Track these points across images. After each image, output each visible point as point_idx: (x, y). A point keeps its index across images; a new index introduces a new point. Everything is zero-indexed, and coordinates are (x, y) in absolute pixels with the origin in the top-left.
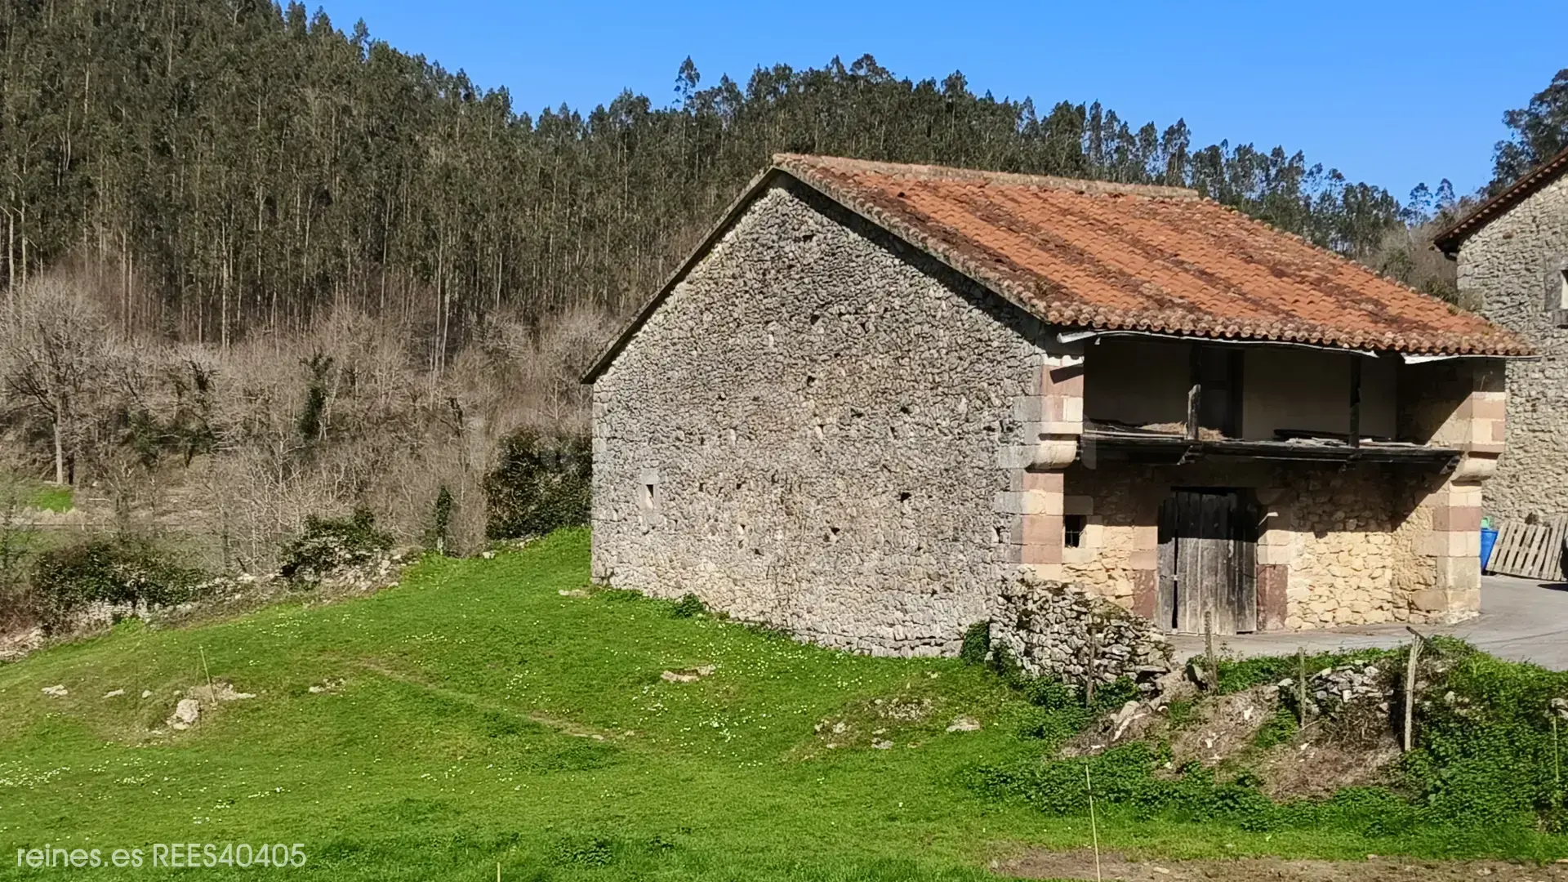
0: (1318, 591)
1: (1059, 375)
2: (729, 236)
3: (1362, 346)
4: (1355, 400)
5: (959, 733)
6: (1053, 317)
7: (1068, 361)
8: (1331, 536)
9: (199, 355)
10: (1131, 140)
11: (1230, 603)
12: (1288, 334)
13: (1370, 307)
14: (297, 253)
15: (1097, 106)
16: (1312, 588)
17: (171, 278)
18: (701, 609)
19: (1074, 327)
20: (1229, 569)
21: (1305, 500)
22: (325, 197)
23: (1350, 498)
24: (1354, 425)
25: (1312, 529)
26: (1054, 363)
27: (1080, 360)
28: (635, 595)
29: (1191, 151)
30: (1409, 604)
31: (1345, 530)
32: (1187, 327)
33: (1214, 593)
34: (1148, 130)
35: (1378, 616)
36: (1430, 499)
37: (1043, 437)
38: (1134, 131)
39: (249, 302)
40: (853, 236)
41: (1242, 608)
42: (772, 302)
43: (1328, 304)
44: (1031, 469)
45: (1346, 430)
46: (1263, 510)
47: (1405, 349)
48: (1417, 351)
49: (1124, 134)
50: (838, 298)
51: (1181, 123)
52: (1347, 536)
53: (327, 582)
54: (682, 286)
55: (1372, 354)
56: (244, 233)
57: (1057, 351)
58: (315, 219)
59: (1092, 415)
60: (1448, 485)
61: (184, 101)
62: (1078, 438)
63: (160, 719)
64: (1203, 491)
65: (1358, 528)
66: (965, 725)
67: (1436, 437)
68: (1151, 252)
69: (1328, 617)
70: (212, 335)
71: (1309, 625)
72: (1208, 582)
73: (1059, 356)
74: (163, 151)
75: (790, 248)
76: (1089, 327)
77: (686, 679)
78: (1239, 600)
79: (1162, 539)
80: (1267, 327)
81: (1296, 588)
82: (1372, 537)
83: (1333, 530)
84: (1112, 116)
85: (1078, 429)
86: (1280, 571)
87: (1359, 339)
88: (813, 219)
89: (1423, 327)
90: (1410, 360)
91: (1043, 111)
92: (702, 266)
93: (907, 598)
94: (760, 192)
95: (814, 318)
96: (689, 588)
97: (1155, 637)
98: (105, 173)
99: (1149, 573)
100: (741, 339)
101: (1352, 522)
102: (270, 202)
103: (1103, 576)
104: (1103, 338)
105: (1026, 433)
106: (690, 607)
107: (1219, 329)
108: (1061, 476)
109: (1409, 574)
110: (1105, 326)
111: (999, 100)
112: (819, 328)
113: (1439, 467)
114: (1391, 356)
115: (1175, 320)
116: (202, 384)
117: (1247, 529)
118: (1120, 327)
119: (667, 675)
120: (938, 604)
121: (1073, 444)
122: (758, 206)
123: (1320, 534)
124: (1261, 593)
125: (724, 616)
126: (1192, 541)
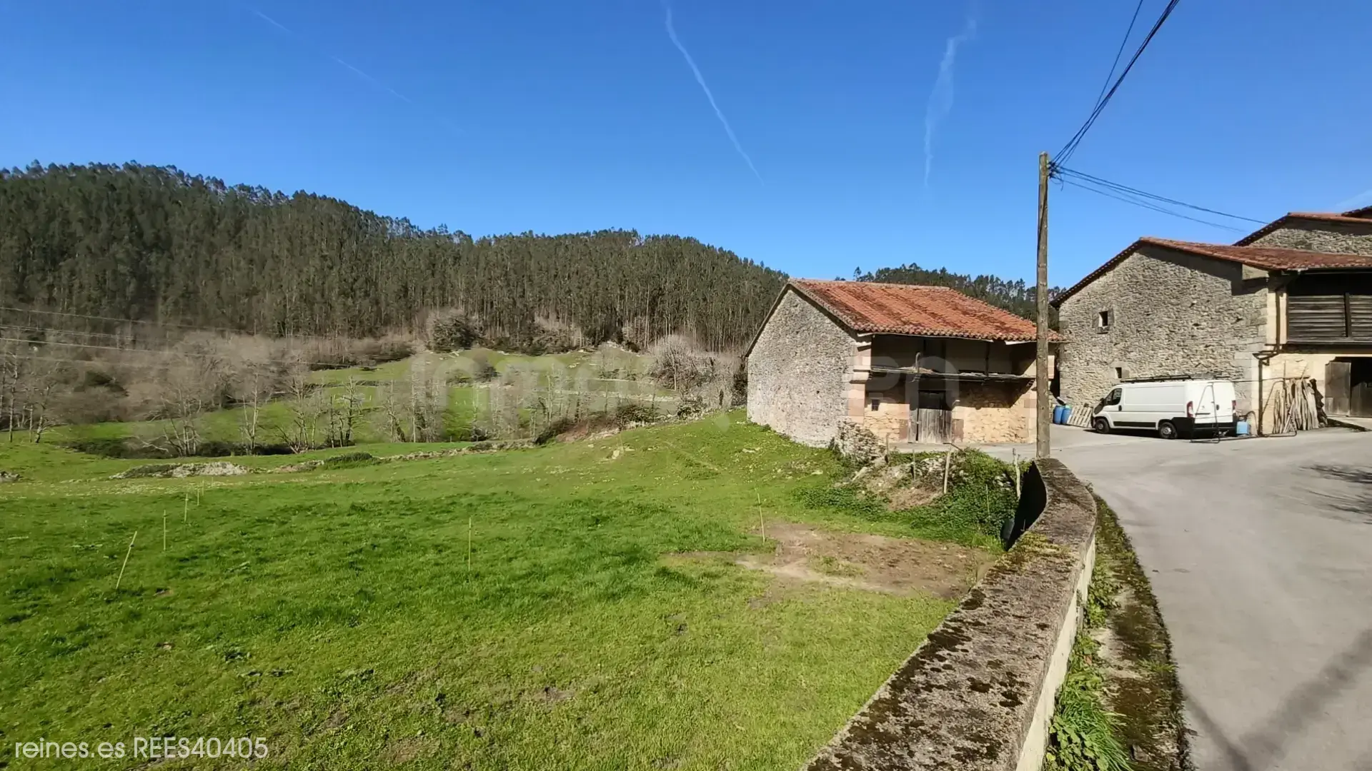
0: (977, 429)
1: (860, 349)
2: (779, 307)
3: (987, 338)
4: (987, 359)
5: (815, 475)
6: (856, 327)
7: (864, 344)
8: (983, 409)
9: (712, 355)
10: (1004, 286)
11: (940, 432)
12: (954, 334)
13: (998, 324)
14: (740, 327)
15: (992, 276)
16: (974, 428)
17: (706, 335)
18: (770, 429)
19: (864, 331)
20: (940, 420)
21: (971, 396)
22: (748, 311)
23: (991, 395)
24: (987, 369)
25: (975, 406)
26: (859, 344)
27: (870, 344)
28: (755, 424)
29: (1026, 289)
30: (1016, 435)
31: (989, 407)
32: (912, 331)
33: (934, 428)
34: (1010, 282)
35: (1004, 439)
36: (1023, 396)
37: (855, 371)
38: (1005, 283)
39: (727, 341)
40: (807, 304)
41: (945, 434)
42: (788, 328)
43: (979, 323)
44: (852, 382)
45: (984, 370)
46: (954, 399)
47: (1006, 339)
48: (1012, 340)
49: (1002, 284)
50: (804, 325)
51: (1021, 280)
52: (990, 410)
53: (689, 418)
54: (768, 324)
55: (992, 341)
56: (725, 321)
57: (860, 340)
58: (745, 317)
59: (873, 364)
60: (1030, 391)
61: (711, 286)
62: (869, 371)
63: (610, 456)
64: (929, 392)
65: (994, 407)
66: (818, 472)
67: (1026, 372)
68: (914, 306)
69: (981, 439)
70: (716, 350)
71: (973, 442)
72: (932, 424)
73: (861, 342)
74: (705, 300)
75: (793, 309)
76: (870, 331)
77: (751, 451)
78: (944, 431)
79: (912, 409)
80: (947, 331)
81: (967, 428)
82: (1000, 409)
83: (984, 407)
84: (998, 279)
85: (869, 369)
86: (961, 422)
87: (985, 335)
88: (798, 299)
89: (1017, 331)
90: (1008, 343)
91: (973, 279)
92: (772, 317)
93: (818, 427)
94: (785, 292)
95: (797, 332)
96: (768, 423)
97: (879, 444)
98: (691, 306)
99: (906, 421)
100: (781, 341)
101: (992, 404)
102: (733, 312)
103: (887, 421)
104: (876, 335)
105: (850, 369)
106: (767, 428)
107: (925, 332)
108: (863, 386)
109: (1016, 425)
110: (877, 331)
111: (959, 275)
112: (798, 336)
113: (1024, 385)
114: (1000, 342)
115: (909, 329)
116: (712, 364)
117: (946, 406)
118: (883, 331)
119: (745, 450)
120: (826, 430)
121: (867, 374)
122: (785, 297)
123: (978, 409)
124: (953, 429)
125: (775, 432)
126: (925, 410)
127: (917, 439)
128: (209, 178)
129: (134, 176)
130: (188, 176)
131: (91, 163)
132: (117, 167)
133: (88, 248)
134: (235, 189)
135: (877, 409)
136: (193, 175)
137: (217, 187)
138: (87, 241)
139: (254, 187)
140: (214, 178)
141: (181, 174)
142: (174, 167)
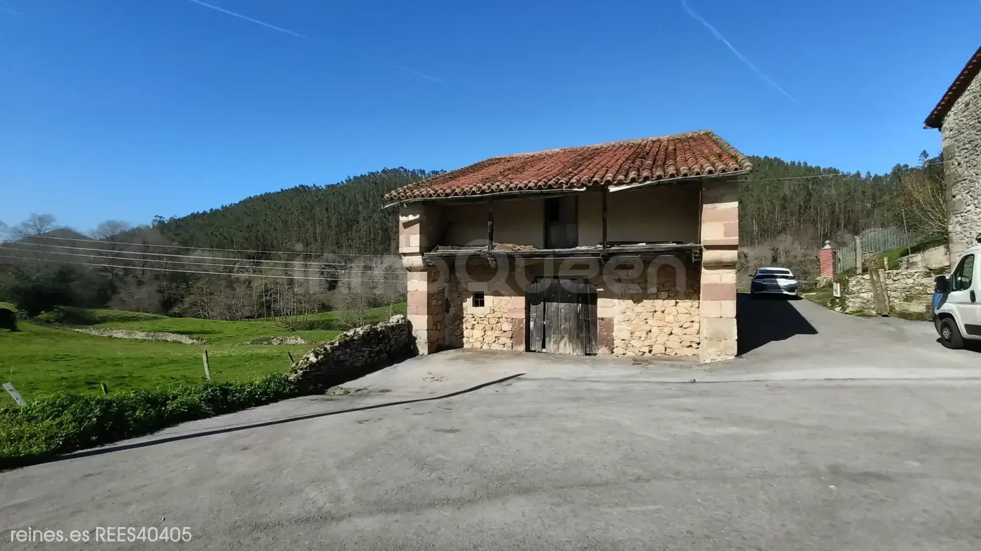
0: (638, 334)
7: (411, 218)
8: (647, 302)
11: (580, 338)
16: (632, 332)
20: (577, 318)
25: (631, 298)
27: (418, 216)
31: (657, 298)
33: (569, 331)
41: (589, 341)
47: (606, 182)
48: (621, 183)
52: (660, 302)
60: (706, 269)
62: (421, 254)
65: (669, 298)
71: (631, 354)
72: (566, 325)
73: (407, 216)
78: (588, 336)
79: (534, 303)
81: (620, 332)
82: (681, 303)
83: (648, 299)
85: (419, 250)
86: (609, 324)
90: (612, 189)
99: (521, 320)
101: (664, 294)
103: (493, 321)
104: (407, 203)
108: (425, 273)
110: (407, 198)
114: (601, 187)
118: (415, 197)
123: (637, 301)
124: (597, 333)
126: (555, 304)
127: (544, 346)
128: (418, 170)
129: (386, 176)
130: (409, 171)
131: (369, 173)
132: (378, 173)
133: (364, 217)
134: (430, 174)
135: (482, 304)
136: (411, 170)
137: (422, 174)
138: (364, 214)
139: (440, 171)
140: (420, 169)
141: (405, 170)
142: (402, 168)
